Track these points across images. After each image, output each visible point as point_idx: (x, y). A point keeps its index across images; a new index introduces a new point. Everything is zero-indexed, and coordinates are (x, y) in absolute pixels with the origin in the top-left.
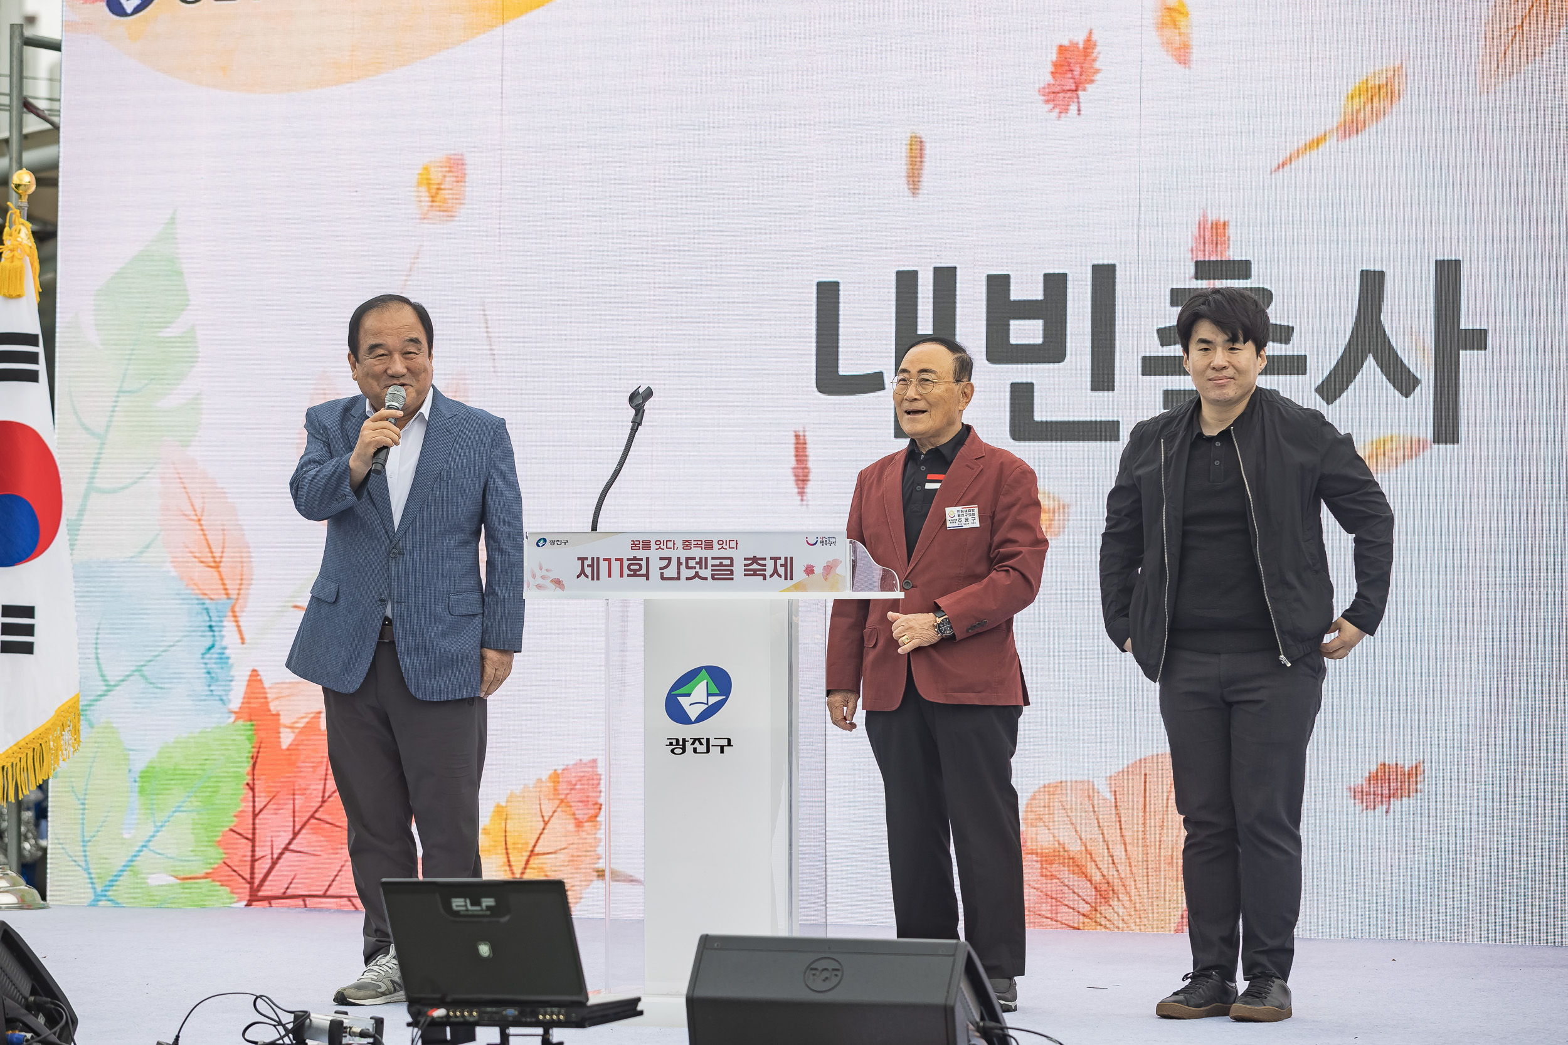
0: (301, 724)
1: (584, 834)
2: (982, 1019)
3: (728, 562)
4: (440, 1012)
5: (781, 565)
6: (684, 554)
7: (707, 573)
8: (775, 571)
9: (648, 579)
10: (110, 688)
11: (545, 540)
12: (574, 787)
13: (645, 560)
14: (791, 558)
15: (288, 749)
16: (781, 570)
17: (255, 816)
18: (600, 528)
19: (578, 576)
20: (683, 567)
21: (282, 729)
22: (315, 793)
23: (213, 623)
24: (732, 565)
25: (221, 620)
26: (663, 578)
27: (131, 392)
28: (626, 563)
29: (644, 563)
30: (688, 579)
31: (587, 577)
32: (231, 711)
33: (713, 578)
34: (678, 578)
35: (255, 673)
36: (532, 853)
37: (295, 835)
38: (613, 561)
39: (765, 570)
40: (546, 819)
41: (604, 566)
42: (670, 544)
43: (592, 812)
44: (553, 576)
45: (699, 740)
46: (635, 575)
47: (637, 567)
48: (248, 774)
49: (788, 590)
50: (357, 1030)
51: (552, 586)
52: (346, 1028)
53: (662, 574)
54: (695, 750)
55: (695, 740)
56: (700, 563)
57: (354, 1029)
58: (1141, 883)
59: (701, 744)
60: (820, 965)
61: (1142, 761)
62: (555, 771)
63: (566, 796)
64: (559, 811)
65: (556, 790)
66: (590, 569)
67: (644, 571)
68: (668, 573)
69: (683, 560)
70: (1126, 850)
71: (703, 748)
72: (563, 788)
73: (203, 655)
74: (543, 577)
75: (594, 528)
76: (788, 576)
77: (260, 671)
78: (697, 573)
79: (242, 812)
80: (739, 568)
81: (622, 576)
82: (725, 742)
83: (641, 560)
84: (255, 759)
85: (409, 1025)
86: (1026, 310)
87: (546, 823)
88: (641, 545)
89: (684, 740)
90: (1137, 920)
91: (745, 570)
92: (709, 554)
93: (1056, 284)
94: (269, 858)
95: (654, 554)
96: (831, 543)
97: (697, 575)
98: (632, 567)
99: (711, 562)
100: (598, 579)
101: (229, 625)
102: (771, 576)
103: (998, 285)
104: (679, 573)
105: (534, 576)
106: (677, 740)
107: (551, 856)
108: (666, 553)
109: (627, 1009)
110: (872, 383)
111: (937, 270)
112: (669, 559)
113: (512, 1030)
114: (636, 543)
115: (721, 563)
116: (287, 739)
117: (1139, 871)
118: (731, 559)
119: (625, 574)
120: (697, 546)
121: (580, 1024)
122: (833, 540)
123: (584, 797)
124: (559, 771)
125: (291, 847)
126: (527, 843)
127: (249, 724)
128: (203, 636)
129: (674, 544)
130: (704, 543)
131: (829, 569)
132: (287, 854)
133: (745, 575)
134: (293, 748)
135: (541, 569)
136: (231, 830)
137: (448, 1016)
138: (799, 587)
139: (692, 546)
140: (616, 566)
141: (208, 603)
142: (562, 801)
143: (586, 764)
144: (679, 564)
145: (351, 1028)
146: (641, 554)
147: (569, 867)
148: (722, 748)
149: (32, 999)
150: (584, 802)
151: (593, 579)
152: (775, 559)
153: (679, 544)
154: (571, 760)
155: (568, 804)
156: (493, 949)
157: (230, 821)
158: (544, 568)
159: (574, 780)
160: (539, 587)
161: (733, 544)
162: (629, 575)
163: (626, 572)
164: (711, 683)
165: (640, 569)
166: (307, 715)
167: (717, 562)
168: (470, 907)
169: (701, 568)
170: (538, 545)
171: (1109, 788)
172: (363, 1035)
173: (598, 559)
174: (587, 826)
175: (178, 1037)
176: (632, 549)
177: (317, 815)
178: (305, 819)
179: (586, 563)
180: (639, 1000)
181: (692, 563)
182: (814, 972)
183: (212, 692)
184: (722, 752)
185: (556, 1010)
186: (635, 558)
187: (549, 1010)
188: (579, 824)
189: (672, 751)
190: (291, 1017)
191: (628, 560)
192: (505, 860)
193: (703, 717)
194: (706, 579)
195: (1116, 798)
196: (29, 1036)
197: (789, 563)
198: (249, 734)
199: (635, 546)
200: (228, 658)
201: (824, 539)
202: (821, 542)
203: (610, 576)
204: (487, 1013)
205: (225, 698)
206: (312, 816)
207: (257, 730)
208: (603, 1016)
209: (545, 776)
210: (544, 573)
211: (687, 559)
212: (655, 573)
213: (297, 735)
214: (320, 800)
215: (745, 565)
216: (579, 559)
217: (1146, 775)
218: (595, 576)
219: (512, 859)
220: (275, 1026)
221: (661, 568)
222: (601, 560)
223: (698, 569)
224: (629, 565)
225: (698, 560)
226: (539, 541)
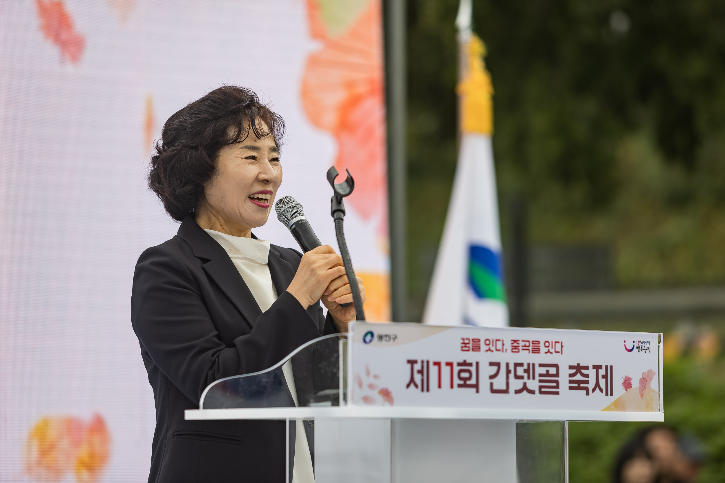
3: (553, 371)
5: (603, 376)
6: (512, 358)
7: (533, 384)
8: (597, 384)
9: (477, 391)
11: (372, 334)
13: (475, 365)
14: (611, 367)
16: (602, 383)
19: (408, 386)
20: (512, 376)
24: (558, 374)
26: (493, 391)
28: (456, 369)
29: (473, 369)
30: (516, 392)
31: (416, 386)
33: (541, 392)
34: (506, 391)
38: (444, 366)
39: (588, 382)
41: (434, 372)
42: (499, 345)
44: (381, 384)
46: (465, 386)
47: (468, 375)
49: (608, 409)
51: (379, 398)
53: (492, 385)
56: (527, 371)
66: (420, 375)
67: (473, 381)
68: (497, 383)
69: (511, 367)
74: (371, 386)
76: (609, 391)
78: (525, 384)
80: (564, 379)
81: (452, 387)
83: (471, 365)
88: (470, 345)
91: (571, 382)
95: (485, 358)
96: (645, 350)
97: (525, 388)
98: (463, 375)
100: (428, 390)
102: (594, 390)
104: (508, 384)
105: (360, 385)
108: (495, 357)
112: (498, 365)
114: (467, 341)
115: (548, 372)
118: (557, 367)
119: (455, 384)
120: (525, 348)
122: (647, 346)
129: (503, 344)
130: (531, 344)
131: (645, 382)
133: (569, 387)
135: (368, 373)
138: (619, 405)
139: (520, 348)
140: (446, 373)
144: (508, 372)
146: (471, 357)
151: (423, 390)
152: (597, 368)
153: (508, 346)
158: (372, 373)
160: (365, 400)
161: (558, 347)
162: (460, 386)
163: (457, 381)
165: (470, 378)
167: (543, 370)
169: (529, 378)
170: (364, 341)
173: (429, 362)
176: (462, 350)
179: (417, 367)
181: (520, 371)
186: (465, 363)
191: (459, 364)
194: (533, 392)
197: (608, 374)
199: (465, 346)
201: (640, 344)
202: (637, 348)
203: (440, 386)
210: (372, 380)
211: (517, 365)
212: (485, 383)
215: (568, 375)
216: (409, 362)
218: (425, 387)
221: (490, 377)
222: (431, 364)
223: (525, 380)
224: (460, 371)
225: (526, 367)
226: (366, 335)
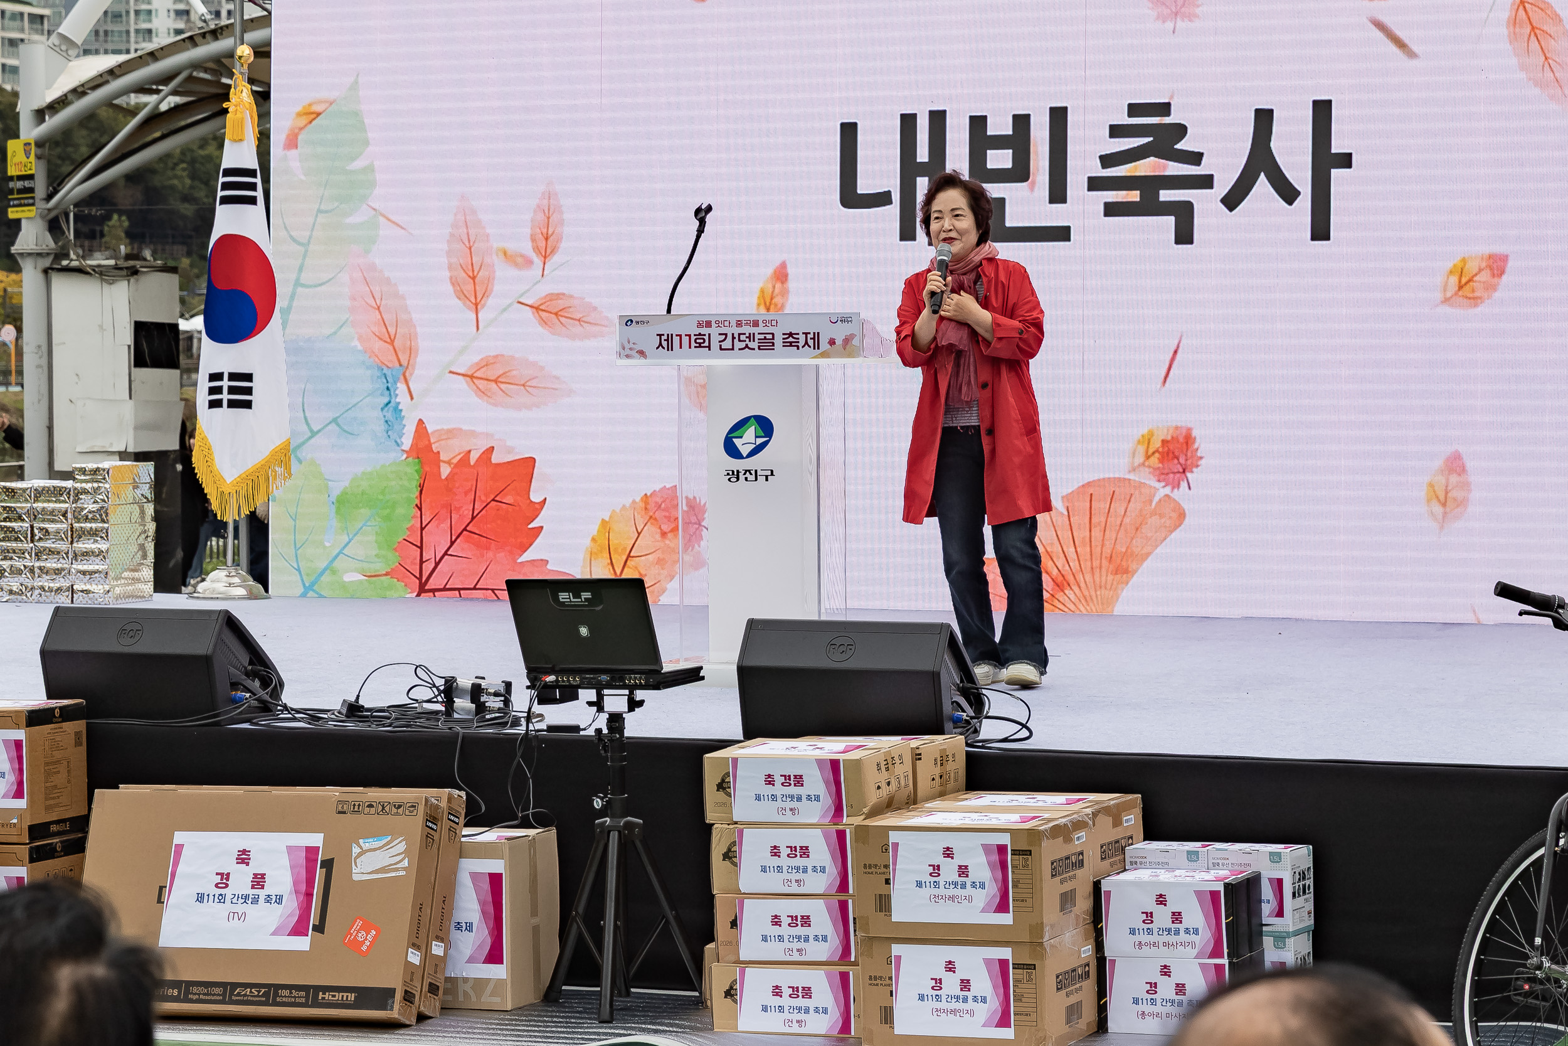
0: (455, 461)
1: (667, 542)
2: (962, 681)
3: (770, 336)
4: (551, 678)
5: (811, 339)
6: (737, 331)
7: (754, 345)
8: (806, 343)
9: (710, 350)
10: (314, 434)
11: (632, 321)
12: (660, 506)
13: (707, 335)
14: (818, 333)
15: (446, 478)
16: (811, 342)
17: (422, 529)
18: (672, 313)
19: (657, 348)
20: (736, 341)
21: (442, 464)
22: (466, 512)
23: (389, 385)
24: (773, 339)
25: (395, 383)
26: (721, 349)
27: (326, 212)
28: (693, 338)
29: (706, 338)
30: (740, 349)
31: (664, 348)
32: (403, 451)
33: (759, 349)
34: (733, 349)
35: (421, 422)
36: (629, 556)
37: (452, 543)
38: (683, 336)
39: (798, 342)
40: (639, 531)
41: (676, 340)
42: (727, 324)
43: (673, 525)
44: (638, 348)
45: (749, 471)
46: (700, 347)
47: (702, 341)
48: (417, 497)
49: (815, 357)
50: (492, 691)
51: (637, 355)
52: (483, 689)
53: (721, 346)
54: (746, 479)
55: (746, 471)
56: (749, 337)
57: (489, 690)
58: (1088, 577)
59: (751, 474)
60: (838, 642)
61: (1089, 484)
62: (646, 495)
63: (654, 513)
64: (649, 524)
65: (646, 509)
66: (666, 342)
67: (706, 344)
68: (725, 345)
69: (736, 336)
70: (1076, 552)
71: (753, 477)
72: (652, 506)
73: (382, 409)
74: (631, 349)
75: (669, 311)
76: (816, 347)
77: (424, 420)
78: (747, 345)
79: (413, 526)
80: (778, 341)
81: (690, 347)
82: (769, 473)
83: (705, 335)
84: (421, 488)
85: (528, 687)
86: (1000, 142)
87: (639, 534)
88: (704, 324)
89: (738, 471)
90: (1084, 604)
91: (784, 342)
92: (756, 330)
93: (1022, 122)
94: (433, 560)
95: (714, 331)
96: (848, 322)
97: (747, 346)
98: (698, 341)
99: (757, 337)
100: (672, 350)
101: (401, 387)
102: (803, 347)
103: (978, 123)
104: (733, 345)
105: (624, 348)
106: (733, 472)
107: (643, 558)
108: (723, 330)
109: (692, 675)
110: (882, 199)
111: (932, 114)
112: (726, 335)
113: (606, 692)
114: (700, 322)
115: (765, 337)
116: (445, 471)
117: (1086, 565)
118: (773, 334)
119: (693, 346)
120: (746, 325)
121: (657, 687)
122: (850, 319)
123: (667, 514)
124: (648, 494)
125: (449, 553)
126: (625, 549)
127: (417, 460)
128: (382, 395)
129: (730, 323)
130: (751, 323)
131: (847, 341)
132: (446, 557)
133: (784, 346)
134: (450, 478)
135: (629, 342)
136: (405, 539)
137: (557, 681)
138: (824, 355)
139: (743, 325)
140: (685, 340)
141: (385, 370)
142: (651, 517)
143: (668, 489)
144: (733, 338)
145: (487, 689)
146: (704, 331)
147: (657, 566)
148: (767, 477)
149: (250, 668)
150: (668, 518)
151: (668, 350)
152: (806, 334)
153: (734, 323)
154: (657, 487)
155: (655, 519)
156: (590, 630)
157: (404, 534)
158: (631, 342)
159: (659, 500)
160: (627, 356)
161: (774, 323)
162: (695, 347)
163: (693, 344)
164: (758, 428)
165: (704, 342)
166: (459, 454)
167: (762, 336)
168: (572, 600)
169: (750, 341)
170: (627, 325)
171: (1064, 505)
172: (496, 694)
173: (672, 335)
174: (669, 535)
175: (358, 696)
176: (697, 327)
177: (468, 528)
178: (459, 531)
179: (663, 338)
180: (701, 668)
181: (743, 337)
182: (834, 647)
183: (389, 436)
184: (767, 480)
185: (638, 676)
186: (700, 334)
187: (633, 676)
188: (664, 534)
189: (729, 480)
190: (442, 681)
191: (695, 335)
192: (609, 561)
193: (752, 453)
194: (754, 349)
195: (1068, 512)
196: (248, 695)
197: (816, 337)
198: (417, 467)
199: (700, 325)
200: (401, 410)
201: (843, 319)
202: (840, 321)
203: (681, 347)
204: (587, 678)
205: (399, 441)
206: (465, 529)
207: (422, 464)
208: (673, 681)
209: (638, 499)
210: (632, 345)
211: (739, 334)
212: (715, 345)
213: (452, 469)
214: (471, 517)
215: (784, 339)
216: (658, 335)
217: (1091, 494)
218: (670, 348)
219: (613, 561)
220: (430, 688)
221: (720, 342)
222: (674, 336)
223: (747, 342)
224: (696, 339)
225: (748, 335)
226: (627, 321)
